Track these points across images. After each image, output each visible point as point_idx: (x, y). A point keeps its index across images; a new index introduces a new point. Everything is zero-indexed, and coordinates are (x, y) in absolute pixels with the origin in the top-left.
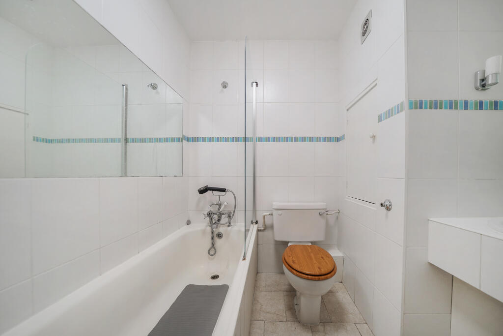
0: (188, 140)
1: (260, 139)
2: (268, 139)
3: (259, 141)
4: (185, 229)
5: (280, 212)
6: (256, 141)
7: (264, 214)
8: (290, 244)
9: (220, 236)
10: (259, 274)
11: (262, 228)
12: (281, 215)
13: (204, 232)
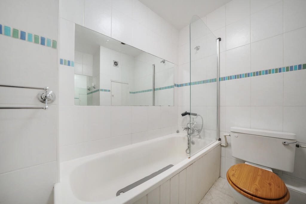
0: (178, 86)
1: (224, 79)
2: (230, 78)
3: (222, 80)
4: (175, 135)
5: (236, 135)
6: (220, 81)
7: (226, 134)
8: (246, 163)
9: (193, 143)
10: (220, 178)
11: (224, 145)
12: (237, 137)
13: (184, 138)
